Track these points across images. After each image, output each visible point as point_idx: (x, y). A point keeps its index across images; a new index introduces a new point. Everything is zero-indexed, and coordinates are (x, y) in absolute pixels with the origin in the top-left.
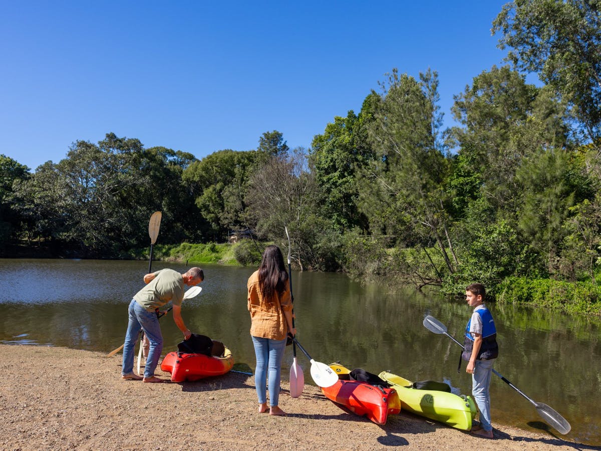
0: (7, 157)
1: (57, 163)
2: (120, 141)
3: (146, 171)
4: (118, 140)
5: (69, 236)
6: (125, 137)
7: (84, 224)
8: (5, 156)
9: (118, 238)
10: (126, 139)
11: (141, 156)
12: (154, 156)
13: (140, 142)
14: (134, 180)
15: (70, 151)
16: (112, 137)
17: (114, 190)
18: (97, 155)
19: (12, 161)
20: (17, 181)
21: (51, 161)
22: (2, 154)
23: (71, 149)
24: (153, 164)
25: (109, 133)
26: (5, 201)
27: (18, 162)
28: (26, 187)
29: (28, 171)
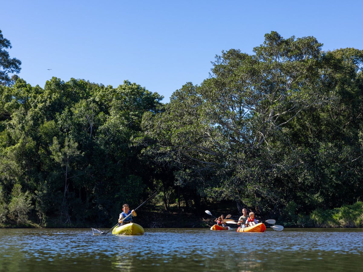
0: (132, 83)
1: (199, 85)
2: (287, 42)
3: (329, 86)
4: (283, 42)
5: (222, 192)
6: (294, 36)
7: (242, 172)
8: (130, 83)
9: (291, 194)
10: (295, 40)
11: (319, 65)
12: (340, 61)
13: (316, 42)
14: (313, 100)
15: (214, 67)
16: (274, 38)
17: (281, 120)
18: (255, 66)
19: (138, 87)
20: (146, 114)
21: (191, 83)
22: (126, 80)
23: (215, 65)
24: (338, 76)
25: (270, 33)
26: (133, 143)
27: (146, 89)
28: (160, 121)
29: (160, 102)
